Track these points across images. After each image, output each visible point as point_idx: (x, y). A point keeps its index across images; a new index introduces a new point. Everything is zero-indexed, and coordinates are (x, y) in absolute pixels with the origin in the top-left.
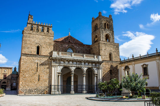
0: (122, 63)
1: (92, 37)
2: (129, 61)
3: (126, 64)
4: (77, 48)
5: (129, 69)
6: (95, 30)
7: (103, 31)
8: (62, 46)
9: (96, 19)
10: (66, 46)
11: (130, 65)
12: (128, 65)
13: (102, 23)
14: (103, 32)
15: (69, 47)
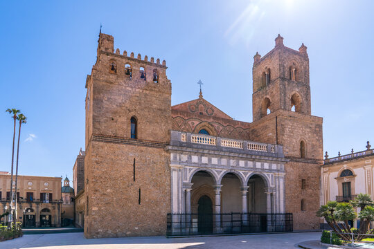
0: (332, 163)
1: (254, 104)
2: (354, 158)
3: (345, 166)
4: (221, 128)
5: (354, 176)
6: (264, 86)
7: (287, 86)
8: (185, 125)
9: (267, 56)
10: (195, 125)
11: (355, 167)
12: (351, 169)
13: (284, 66)
14: (285, 88)
15: (201, 125)
